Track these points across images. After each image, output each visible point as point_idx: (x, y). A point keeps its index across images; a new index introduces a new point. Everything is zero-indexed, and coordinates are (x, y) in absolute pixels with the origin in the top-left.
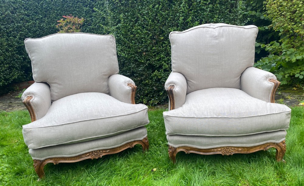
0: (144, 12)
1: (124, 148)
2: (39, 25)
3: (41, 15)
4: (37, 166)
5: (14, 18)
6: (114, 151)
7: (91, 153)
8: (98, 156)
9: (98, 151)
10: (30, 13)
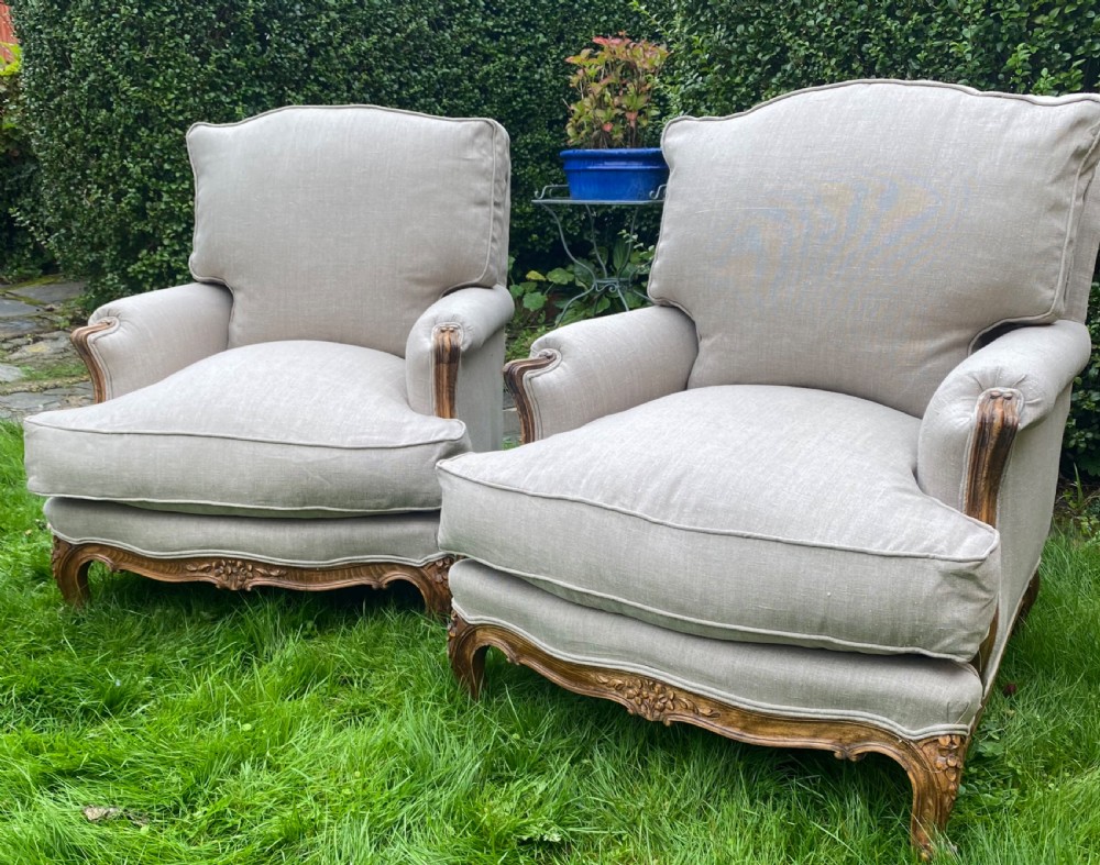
0: (811, 23)
1: (343, 578)
2: (527, 74)
3: (545, 35)
4: (58, 561)
5: (439, 47)
7: (214, 564)
8: (239, 583)
9: (239, 563)
10: (504, 27)
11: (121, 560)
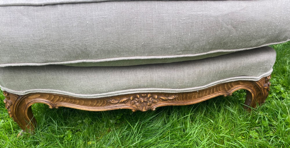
1: (209, 94)
4: (12, 107)
6: (186, 98)
7: (131, 98)
8: (147, 107)
9: (149, 95)
11: (58, 101)
